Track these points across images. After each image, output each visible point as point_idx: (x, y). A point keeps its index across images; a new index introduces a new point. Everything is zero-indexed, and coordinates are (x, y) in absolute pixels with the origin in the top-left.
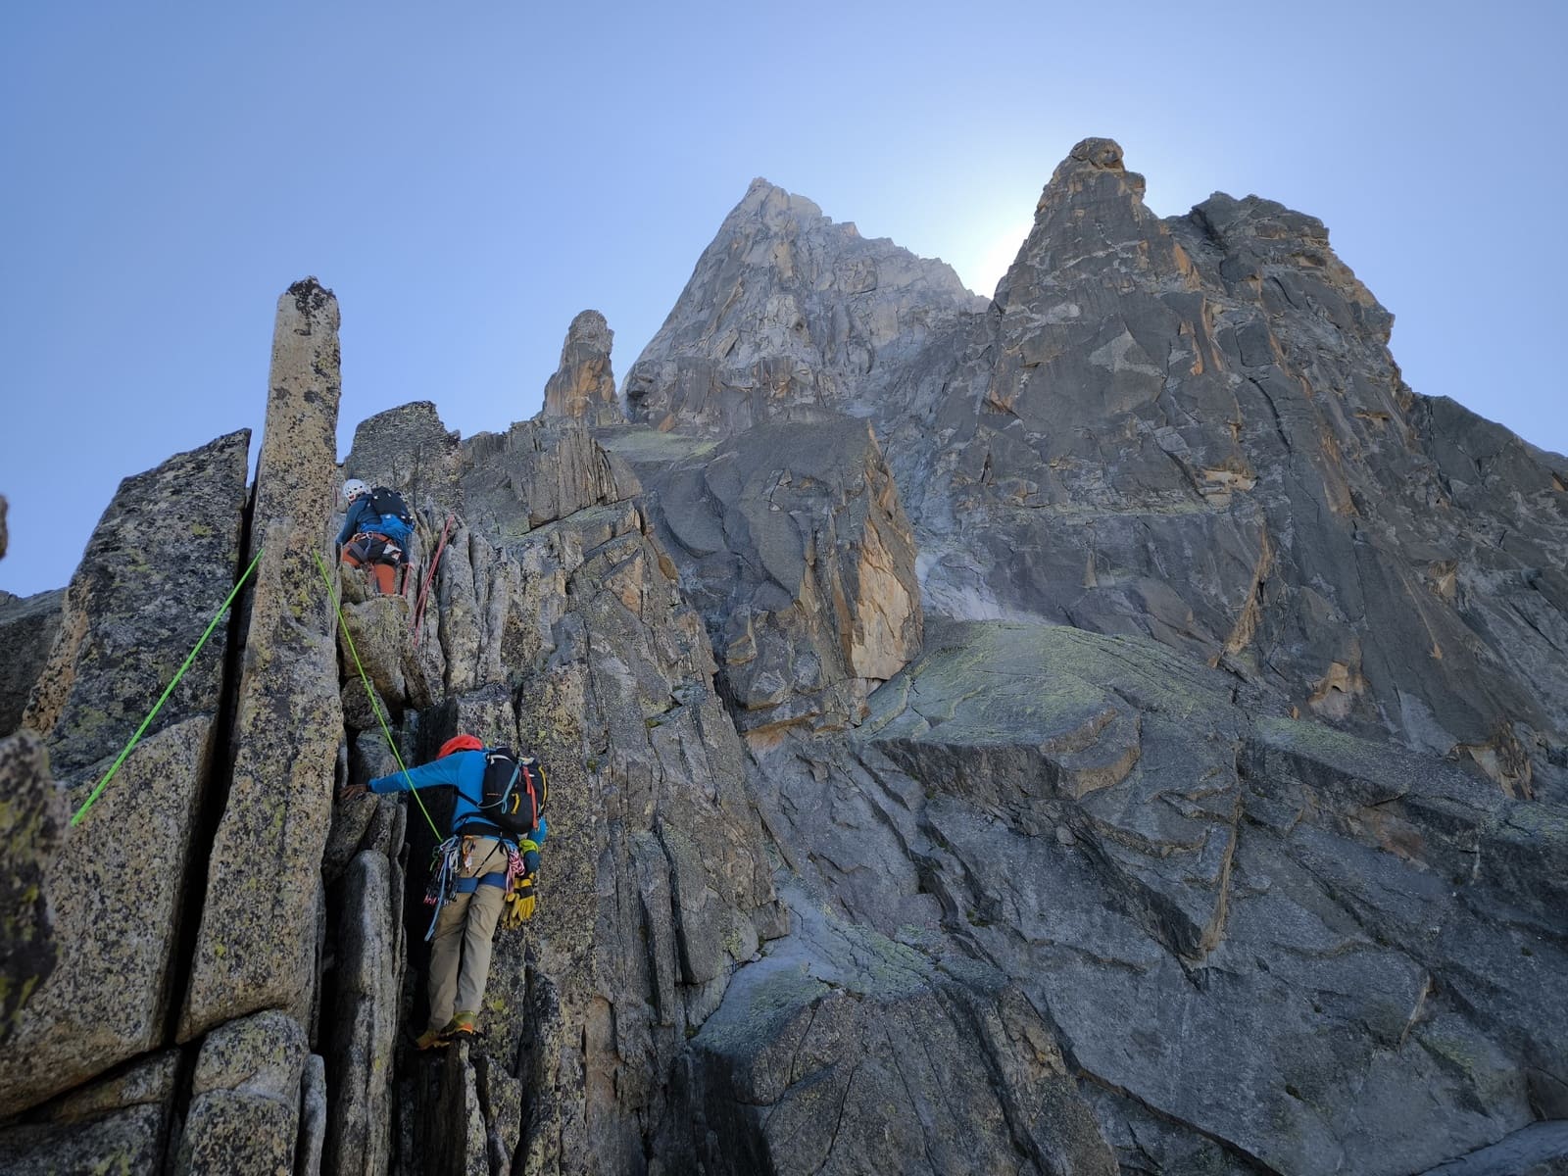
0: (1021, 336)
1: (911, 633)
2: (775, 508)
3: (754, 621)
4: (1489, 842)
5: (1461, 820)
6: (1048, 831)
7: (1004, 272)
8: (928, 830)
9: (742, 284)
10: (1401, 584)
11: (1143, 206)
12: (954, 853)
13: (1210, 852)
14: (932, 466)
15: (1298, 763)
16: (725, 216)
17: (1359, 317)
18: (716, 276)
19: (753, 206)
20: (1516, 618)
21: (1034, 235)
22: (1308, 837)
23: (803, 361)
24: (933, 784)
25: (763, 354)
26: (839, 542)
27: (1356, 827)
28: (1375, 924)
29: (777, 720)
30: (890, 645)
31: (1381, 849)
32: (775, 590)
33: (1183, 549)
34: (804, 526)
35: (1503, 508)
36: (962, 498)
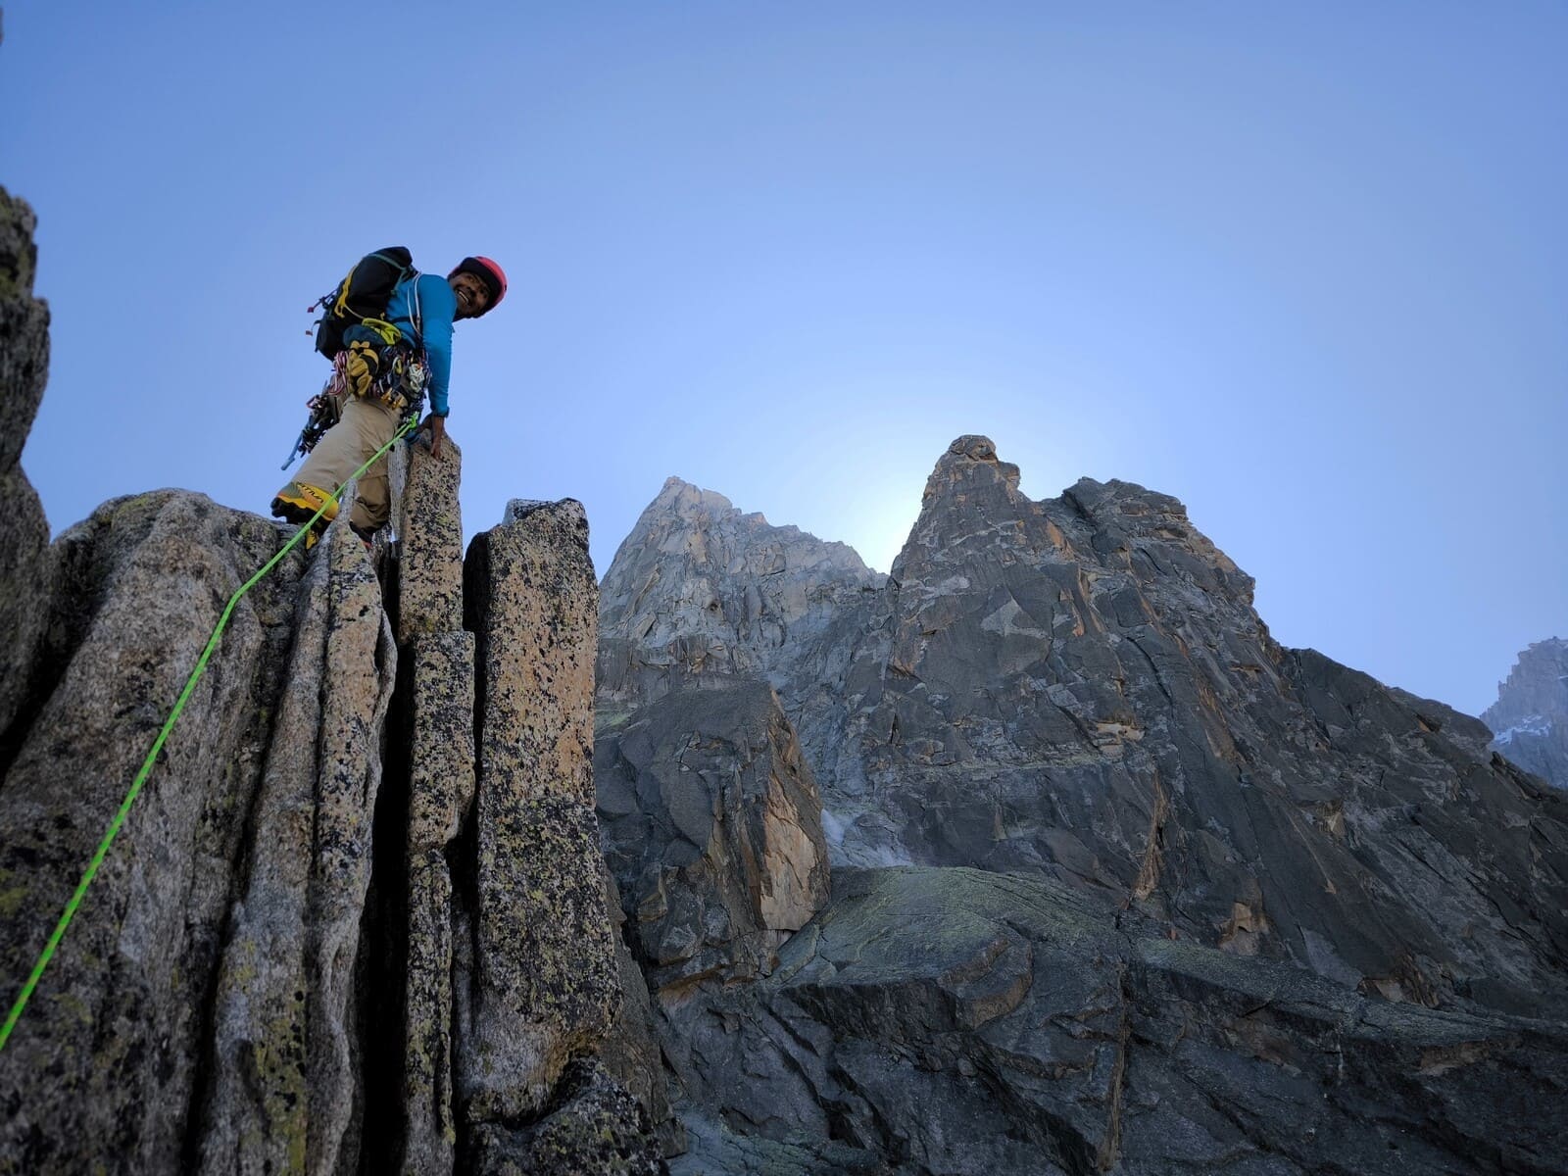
0: (918, 607)
1: (818, 883)
2: (685, 769)
3: (664, 878)
4: (1349, 1041)
5: (1321, 1021)
6: (951, 1064)
7: (899, 551)
8: (837, 1075)
9: (659, 571)
10: (1288, 823)
11: (1017, 491)
12: (862, 1095)
13: (1100, 1071)
14: (843, 730)
15: (1175, 980)
16: (643, 509)
17: (1224, 580)
18: (634, 564)
19: (668, 501)
20: (1405, 853)
21: (922, 518)
22: (1192, 1052)
23: (718, 638)
24: (841, 1028)
25: (680, 633)
26: (745, 797)
27: (1233, 1038)
28: (1257, 1131)
29: (688, 974)
30: (799, 895)
31: (1257, 1058)
32: (685, 846)
33: (1082, 798)
34: (712, 783)
35: (1378, 749)
36: (873, 759)
